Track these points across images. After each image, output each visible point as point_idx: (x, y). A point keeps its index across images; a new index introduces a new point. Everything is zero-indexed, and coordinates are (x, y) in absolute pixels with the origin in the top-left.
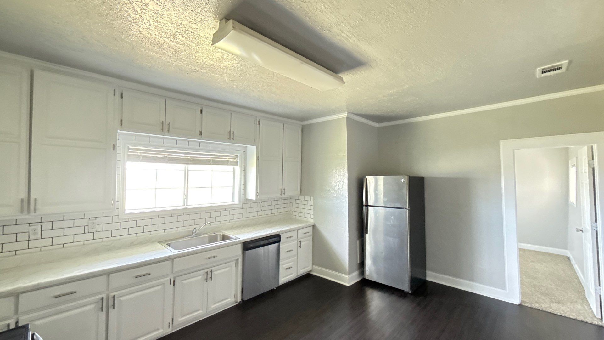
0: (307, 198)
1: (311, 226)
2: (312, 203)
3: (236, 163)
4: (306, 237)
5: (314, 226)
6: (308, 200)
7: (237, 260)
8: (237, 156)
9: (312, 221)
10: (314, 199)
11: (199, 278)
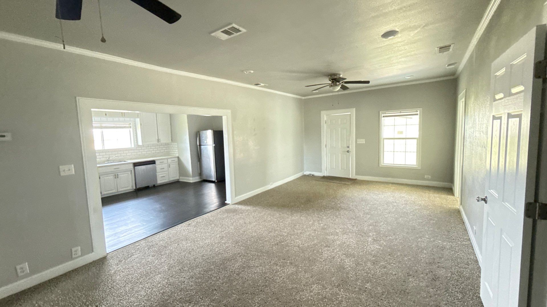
0: (175, 144)
1: (176, 157)
2: (176, 146)
3: (130, 127)
4: (173, 163)
5: (178, 157)
6: (175, 145)
7: (131, 171)
8: (130, 124)
9: (177, 155)
10: (177, 144)
11: (111, 177)
